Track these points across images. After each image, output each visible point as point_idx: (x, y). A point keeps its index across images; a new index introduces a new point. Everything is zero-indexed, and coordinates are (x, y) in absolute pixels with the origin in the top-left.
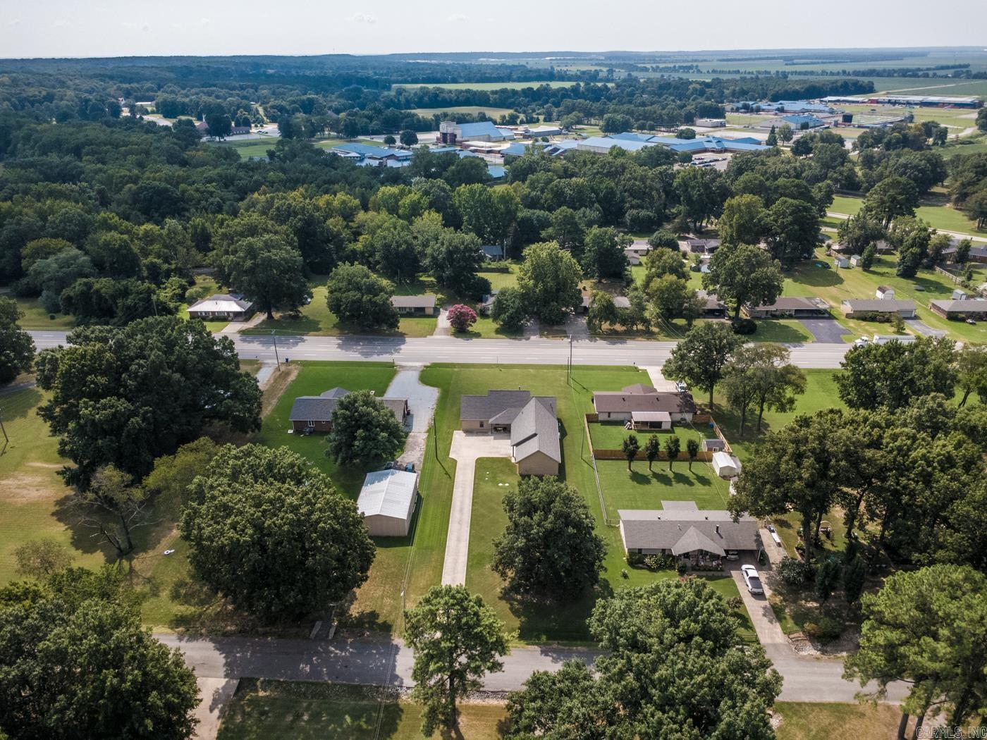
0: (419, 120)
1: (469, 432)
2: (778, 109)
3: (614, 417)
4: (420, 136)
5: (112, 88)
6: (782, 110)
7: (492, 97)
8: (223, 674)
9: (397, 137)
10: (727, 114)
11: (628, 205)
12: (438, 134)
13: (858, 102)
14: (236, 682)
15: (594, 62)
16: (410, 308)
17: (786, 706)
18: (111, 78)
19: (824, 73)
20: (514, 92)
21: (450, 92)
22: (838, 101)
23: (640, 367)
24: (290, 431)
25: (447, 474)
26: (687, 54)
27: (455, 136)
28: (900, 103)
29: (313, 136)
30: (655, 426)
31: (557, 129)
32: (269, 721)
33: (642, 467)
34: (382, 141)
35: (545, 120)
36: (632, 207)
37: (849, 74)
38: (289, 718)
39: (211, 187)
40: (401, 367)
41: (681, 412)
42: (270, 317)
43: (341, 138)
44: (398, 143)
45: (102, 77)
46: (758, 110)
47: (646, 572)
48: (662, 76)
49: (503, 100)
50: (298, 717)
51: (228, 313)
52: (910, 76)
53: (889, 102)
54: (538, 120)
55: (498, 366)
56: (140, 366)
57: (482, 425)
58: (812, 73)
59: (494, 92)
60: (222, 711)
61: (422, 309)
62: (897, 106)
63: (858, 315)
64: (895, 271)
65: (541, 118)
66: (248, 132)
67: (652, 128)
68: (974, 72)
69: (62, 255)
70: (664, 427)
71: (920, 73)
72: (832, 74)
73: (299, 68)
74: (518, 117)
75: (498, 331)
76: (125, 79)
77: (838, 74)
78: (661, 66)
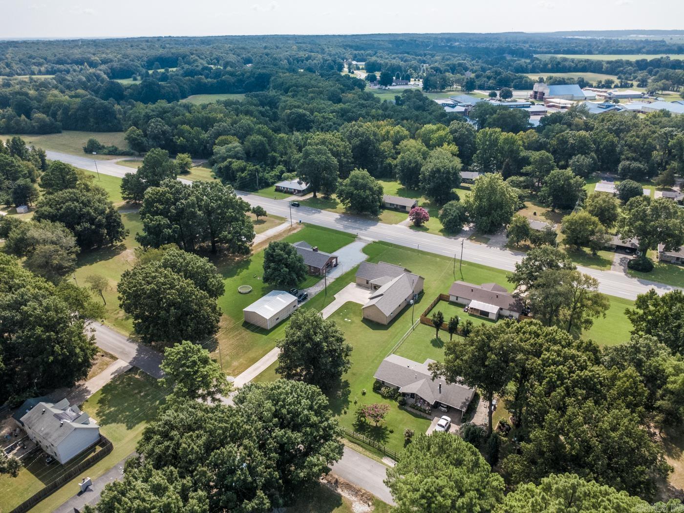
0: (526, 82)
1: (359, 285)
3: (460, 301)
4: (516, 93)
5: (348, 54)
7: (605, 66)
8: (129, 361)
9: (498, 93)
11: (623, 157)
12: (531, 92)
14: (131, 367)
16: (397, 205)
17: (381, 504)
18: (351, 47)
20: (629, 63)
21: (573, 61)
25: (323, 304)
27: (544, 94)
29: (444, 89)
30: (484, 314)
31: (640, 93)
32: (128, 388)
33: (444, 336)
34: (488, 94)
35: (639, 86)
36: (628, 159)
38: (136, 391)
39: (331, 116)
40: (360, 239)
41: (510, 310)
42: (315, 196)
43: (463, 91)
44: (498, 97)
45: (345, 47)
47: (380, 396)
49: (613, 68)
50: (140, 392)
51: (295, 190)
54: (632, 85)
55: (419, 251)
56: (182, 203)
57: (367, 283)
59: (608, 62)
60: (115, 377)
61: (404, 207)
66: (407, 84)
69: (230, 145)
70: (490, 317)
73: (477, 42)
75: (441, 231)
76: (357, 48)
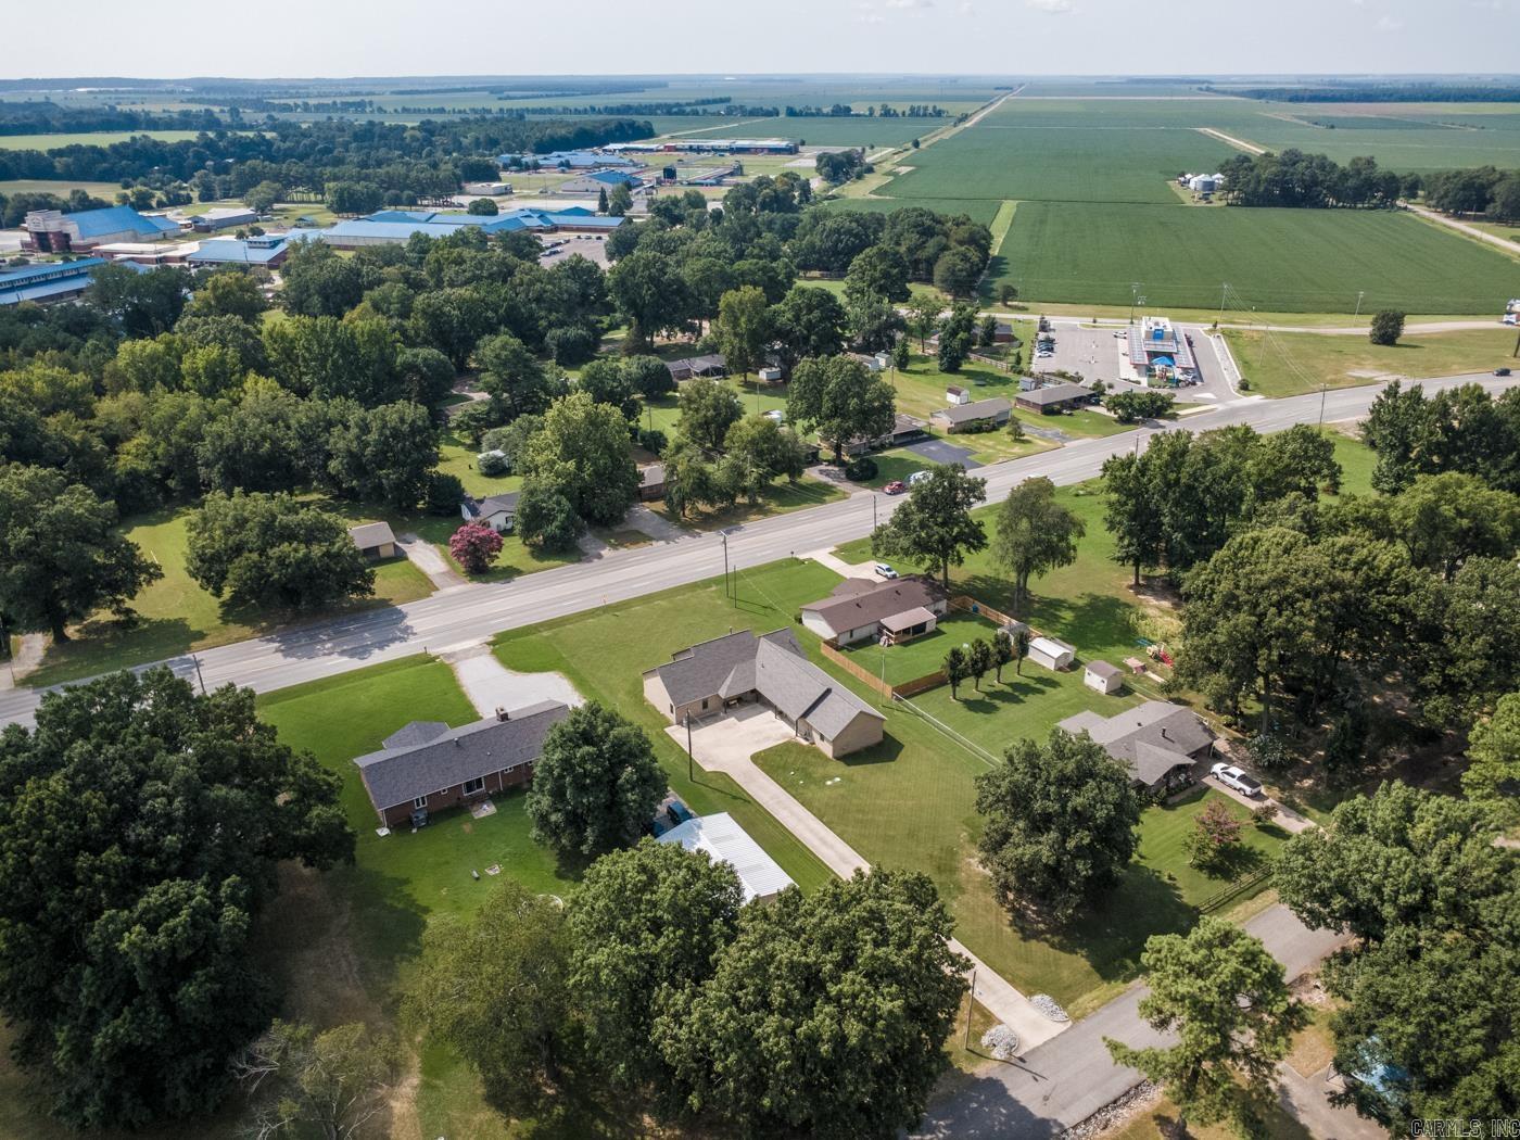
2: (561, 164)
3: (858, 635)
6: (567, 165)
10: (503, 174)
12: (24, 235)
13: (651, 150)
15: (184, 97)
19: (566, 110)
22: (626, 149)
23: (802, 557)
24: (383, 832)
25: (735, 798)
26: (331, 82)
27: (67, 236)
28: (704, 151)
30: (919, 630)
33: (967, 690)
35: (205, 198)
37: (600, 112)
40: (447, 656)
42: (61, 638)
46: (536, 167)
48: (330, 118)
52: (676, 114)
53: (691, 149)
54: (191, 199)
55: (606, 609)
57: (705, 706)
58: (549, 111)
61: (374, 551)
62: (703, 155)
63: (960, 427)
64: (935, 365)
65: (195, 194)
67: (412, 202)
68: (749, 108)
70: (929, 628)
71: (688, 109)
72: (577, 111)
74: (153, 196)
77: (585, 111)
78: (312, 102)
